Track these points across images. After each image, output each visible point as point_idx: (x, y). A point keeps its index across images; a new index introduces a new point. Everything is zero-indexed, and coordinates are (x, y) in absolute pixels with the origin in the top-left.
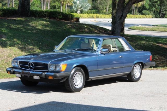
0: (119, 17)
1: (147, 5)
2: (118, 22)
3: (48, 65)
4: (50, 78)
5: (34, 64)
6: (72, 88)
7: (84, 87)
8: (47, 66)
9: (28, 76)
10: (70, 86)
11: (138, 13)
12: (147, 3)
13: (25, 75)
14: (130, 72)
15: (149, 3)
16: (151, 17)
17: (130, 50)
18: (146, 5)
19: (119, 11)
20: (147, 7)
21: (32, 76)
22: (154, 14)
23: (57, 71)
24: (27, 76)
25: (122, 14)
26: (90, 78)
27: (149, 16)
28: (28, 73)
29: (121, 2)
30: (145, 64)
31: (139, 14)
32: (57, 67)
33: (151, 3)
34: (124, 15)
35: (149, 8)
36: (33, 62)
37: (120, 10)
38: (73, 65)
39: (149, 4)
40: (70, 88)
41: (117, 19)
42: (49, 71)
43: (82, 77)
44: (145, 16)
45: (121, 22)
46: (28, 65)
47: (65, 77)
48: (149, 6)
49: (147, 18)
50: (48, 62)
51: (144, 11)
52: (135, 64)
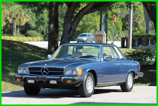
0: (67, 30)
1: (33, 23)
2: (67, 36)
3: (64, 69)
4: (69, 82)
5: (48, 70)
6: (86, 92)
7: (93, 94)
8: (63, 71)
9: (45, 81)
10: (84, 91)
11: (20, 34)
12: (33, 20)
13: (41, 81)
14: (125, 81)
15: (36, 20)
16: (40, 39)
17: (123, 59)
18: (31, 23)
19: (67, 23)
20: (33, 25)
21: (49, 81)
22: (43, 35)
23: (73, 75)
24: (43, 82)
25: (71, 27)
26: (98, 84)
27: (36, 38)
28: (44, 78)
29: (71, 13)
30: (136, 73)
31: (21, 36)
32: (74, 71)
33: (37, 20)
34: (73, 28)
35: (36, 28)
36: (47, 68)
37: (69, 22)
38: (87, 70)
39: (35, 22)
40: (84, 92)
41: (65, 33)
42: (65, 75)
43: (92, 82)
44: (32, 39)
45: (70, 36)
46: (41, 71)
47: (80, 82)
48: (35, 24)
49: (34, 41)
50: (64, 67)
51: (29, 32)
52: (129, 73)
